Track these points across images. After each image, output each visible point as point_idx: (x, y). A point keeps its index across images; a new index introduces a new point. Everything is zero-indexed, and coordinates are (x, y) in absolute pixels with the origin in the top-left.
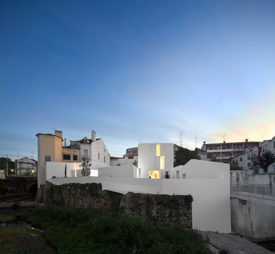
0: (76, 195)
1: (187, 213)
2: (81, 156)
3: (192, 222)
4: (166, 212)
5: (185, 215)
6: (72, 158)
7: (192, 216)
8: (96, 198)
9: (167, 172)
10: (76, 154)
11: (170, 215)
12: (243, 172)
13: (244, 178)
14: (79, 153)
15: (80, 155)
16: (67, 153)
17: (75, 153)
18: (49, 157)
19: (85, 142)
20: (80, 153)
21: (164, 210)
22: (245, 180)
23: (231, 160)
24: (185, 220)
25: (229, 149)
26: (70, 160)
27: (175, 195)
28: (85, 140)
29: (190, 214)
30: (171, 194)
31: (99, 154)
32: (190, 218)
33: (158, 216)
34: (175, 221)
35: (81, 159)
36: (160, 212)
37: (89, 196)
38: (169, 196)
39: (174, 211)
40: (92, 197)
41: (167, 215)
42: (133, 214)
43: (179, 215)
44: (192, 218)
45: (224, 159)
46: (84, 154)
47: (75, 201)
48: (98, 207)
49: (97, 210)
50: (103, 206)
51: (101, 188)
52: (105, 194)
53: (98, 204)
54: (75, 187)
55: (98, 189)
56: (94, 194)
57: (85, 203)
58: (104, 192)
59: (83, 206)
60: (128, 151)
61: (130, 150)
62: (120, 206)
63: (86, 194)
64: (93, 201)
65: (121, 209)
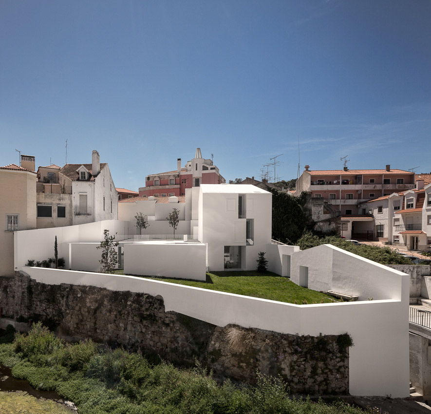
0: (98, 312)
1: (340, 367)
2: (73, 208)
3: (348, 383)
4: (306, 367)
5: (338, 371)
6: (55, 214)
7: (348, 372)
8: (150, 326)
9: (262, 254)
11: (314, 372)
12: (414, 269)
13: (415, 280)
14: (69, 202)
15: (71, 205)
16: (45, 204)
17: (62, 202)
18: (14, 217)
19: (82, 177)
20: (71, 201)
21: (303, 364)
22: (417, 283)
23: (359, 206)
24: (337, 379)
25: (356, 184)
26: (51, 216)
27: (323, 335)
28: (82, 173)
29: (345, 368)
30: (315, 334)
31: (104, 198)
32: (345, 376)
33: (293, 374)
34: (321, 382)
35: (73, 215)
36: (296, 367)
37: (133, 318)
38: (313, 338)
39: (321, 364)
40: (139, 321)
41: (308, 373)
42: (240, 367)
43: (328, 370)
44: (348, 375)
45: (345, 204)
46: (78, 204)
47: (95, 324)
48: (157, 343)
49: (154, 349)
50: (169, 343)
51: (162, 307)
52: (171, 320)
53: (156, 339)
54: (95, 296)
55: (155, 308)
56: (145, 316)
57: (122, 331)
58: (169, 316)
59: (118, 336)
60: (151, 180)
61: (155, 179)
62: (210, 349)
63: (124, 314)
64: (144, 330)
65: (211, 353)
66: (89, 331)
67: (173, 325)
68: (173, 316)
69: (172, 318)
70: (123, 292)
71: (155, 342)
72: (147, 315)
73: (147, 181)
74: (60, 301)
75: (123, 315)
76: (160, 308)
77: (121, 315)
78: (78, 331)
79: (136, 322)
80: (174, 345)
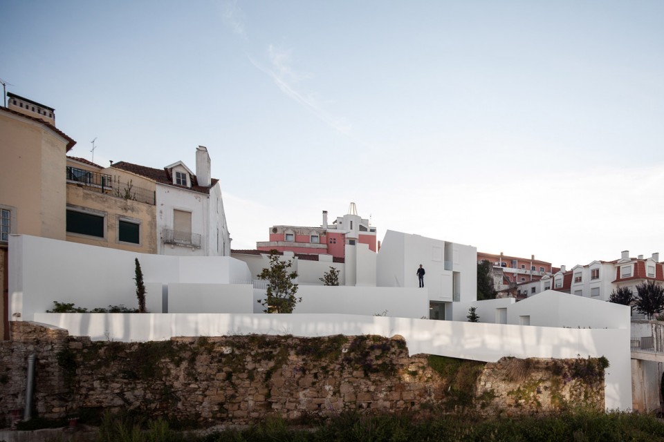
0: (275, 375)
1: (600, 389)
2: (159, 230)
3: (604, 404)
6: (112, 232)
7: (604, 393)
8: (384, 380)
9: (473, 310)
10: (132, 217)
14: (148, 218)
16: (83, 208)
17: (129, 214)
19: (178, 180)
20: (154, 218)
21: (579, 389)
25: (512, 267)
26: (102, 236)
28: (178, 174)
31: (218, 231)
33: (572, 400)
35: (159, 242)
36: (574, 393)
37: (351, 373)
42: (518, 405)
44: (604, 396)
47: (268, 395)
48: (396, 403)
49: (391, 411)
50: (418, 398)
51: (404, 351)
52: (421, 365)
53: (395, 396)
54: (267, 350)
55: (394, 353)
56: (374, 367)
57: (329, 397)
58: (417, 360)
59: (322, 406)
60: (279, 232)
61: (286, 232)
62: (479, 392)
63: (333, 370)
64: (372, 388)
65: (482, 397)
66: (254, 411)
67: (423, 372)
68: (422, 360)
69: (422, 363)
70: (329, 337)
71: (393, 401)
72: (379, 365)
73: (272, 233)
74: (169, 370)
75: (330, 373)
76: (401, 352)
77: (327, 372)
78: (224, 415)
79: (357, 378)
80: (425, 398)
